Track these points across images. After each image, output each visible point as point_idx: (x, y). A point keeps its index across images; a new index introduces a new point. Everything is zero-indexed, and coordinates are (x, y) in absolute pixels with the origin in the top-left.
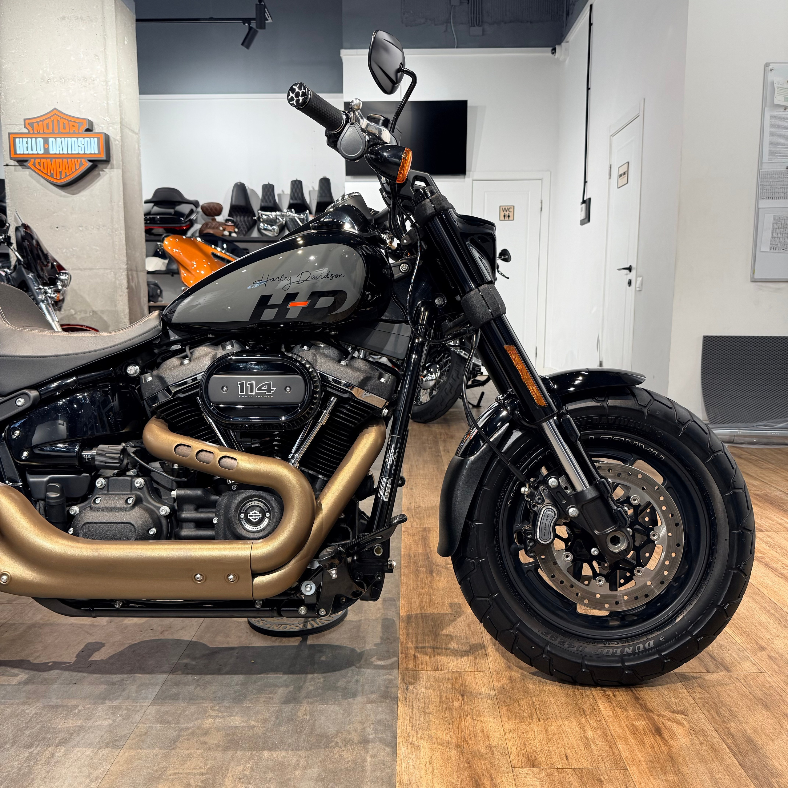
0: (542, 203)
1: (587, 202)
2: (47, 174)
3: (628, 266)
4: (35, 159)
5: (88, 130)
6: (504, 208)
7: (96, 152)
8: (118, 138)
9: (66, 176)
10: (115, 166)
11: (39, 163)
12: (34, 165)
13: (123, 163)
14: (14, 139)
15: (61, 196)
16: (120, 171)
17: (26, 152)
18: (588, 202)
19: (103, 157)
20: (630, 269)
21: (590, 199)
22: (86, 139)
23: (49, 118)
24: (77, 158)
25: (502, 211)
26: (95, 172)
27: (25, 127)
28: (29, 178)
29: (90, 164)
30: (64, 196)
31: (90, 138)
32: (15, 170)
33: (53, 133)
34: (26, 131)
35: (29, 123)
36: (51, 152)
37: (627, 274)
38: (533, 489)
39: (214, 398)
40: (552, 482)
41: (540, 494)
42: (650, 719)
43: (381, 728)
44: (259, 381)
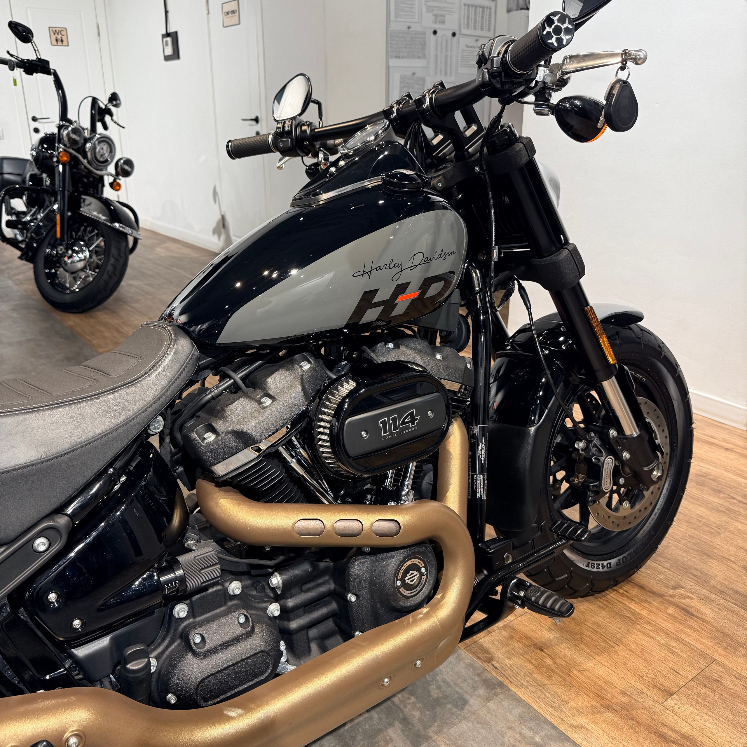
0: (98, 27)
1: (173, 36)
3: (254, 117)
6: (54, 29)
18: (175, 35)
20: (257, 120)
21: (176, 33)
25: (52, 34)
37: (252, 125)
38: (589, 442)
39: (353, 449)
40: (613, 433)
41: (595, 446)
42: (671, 603)
43: (532, 725)
44: (400, 412)
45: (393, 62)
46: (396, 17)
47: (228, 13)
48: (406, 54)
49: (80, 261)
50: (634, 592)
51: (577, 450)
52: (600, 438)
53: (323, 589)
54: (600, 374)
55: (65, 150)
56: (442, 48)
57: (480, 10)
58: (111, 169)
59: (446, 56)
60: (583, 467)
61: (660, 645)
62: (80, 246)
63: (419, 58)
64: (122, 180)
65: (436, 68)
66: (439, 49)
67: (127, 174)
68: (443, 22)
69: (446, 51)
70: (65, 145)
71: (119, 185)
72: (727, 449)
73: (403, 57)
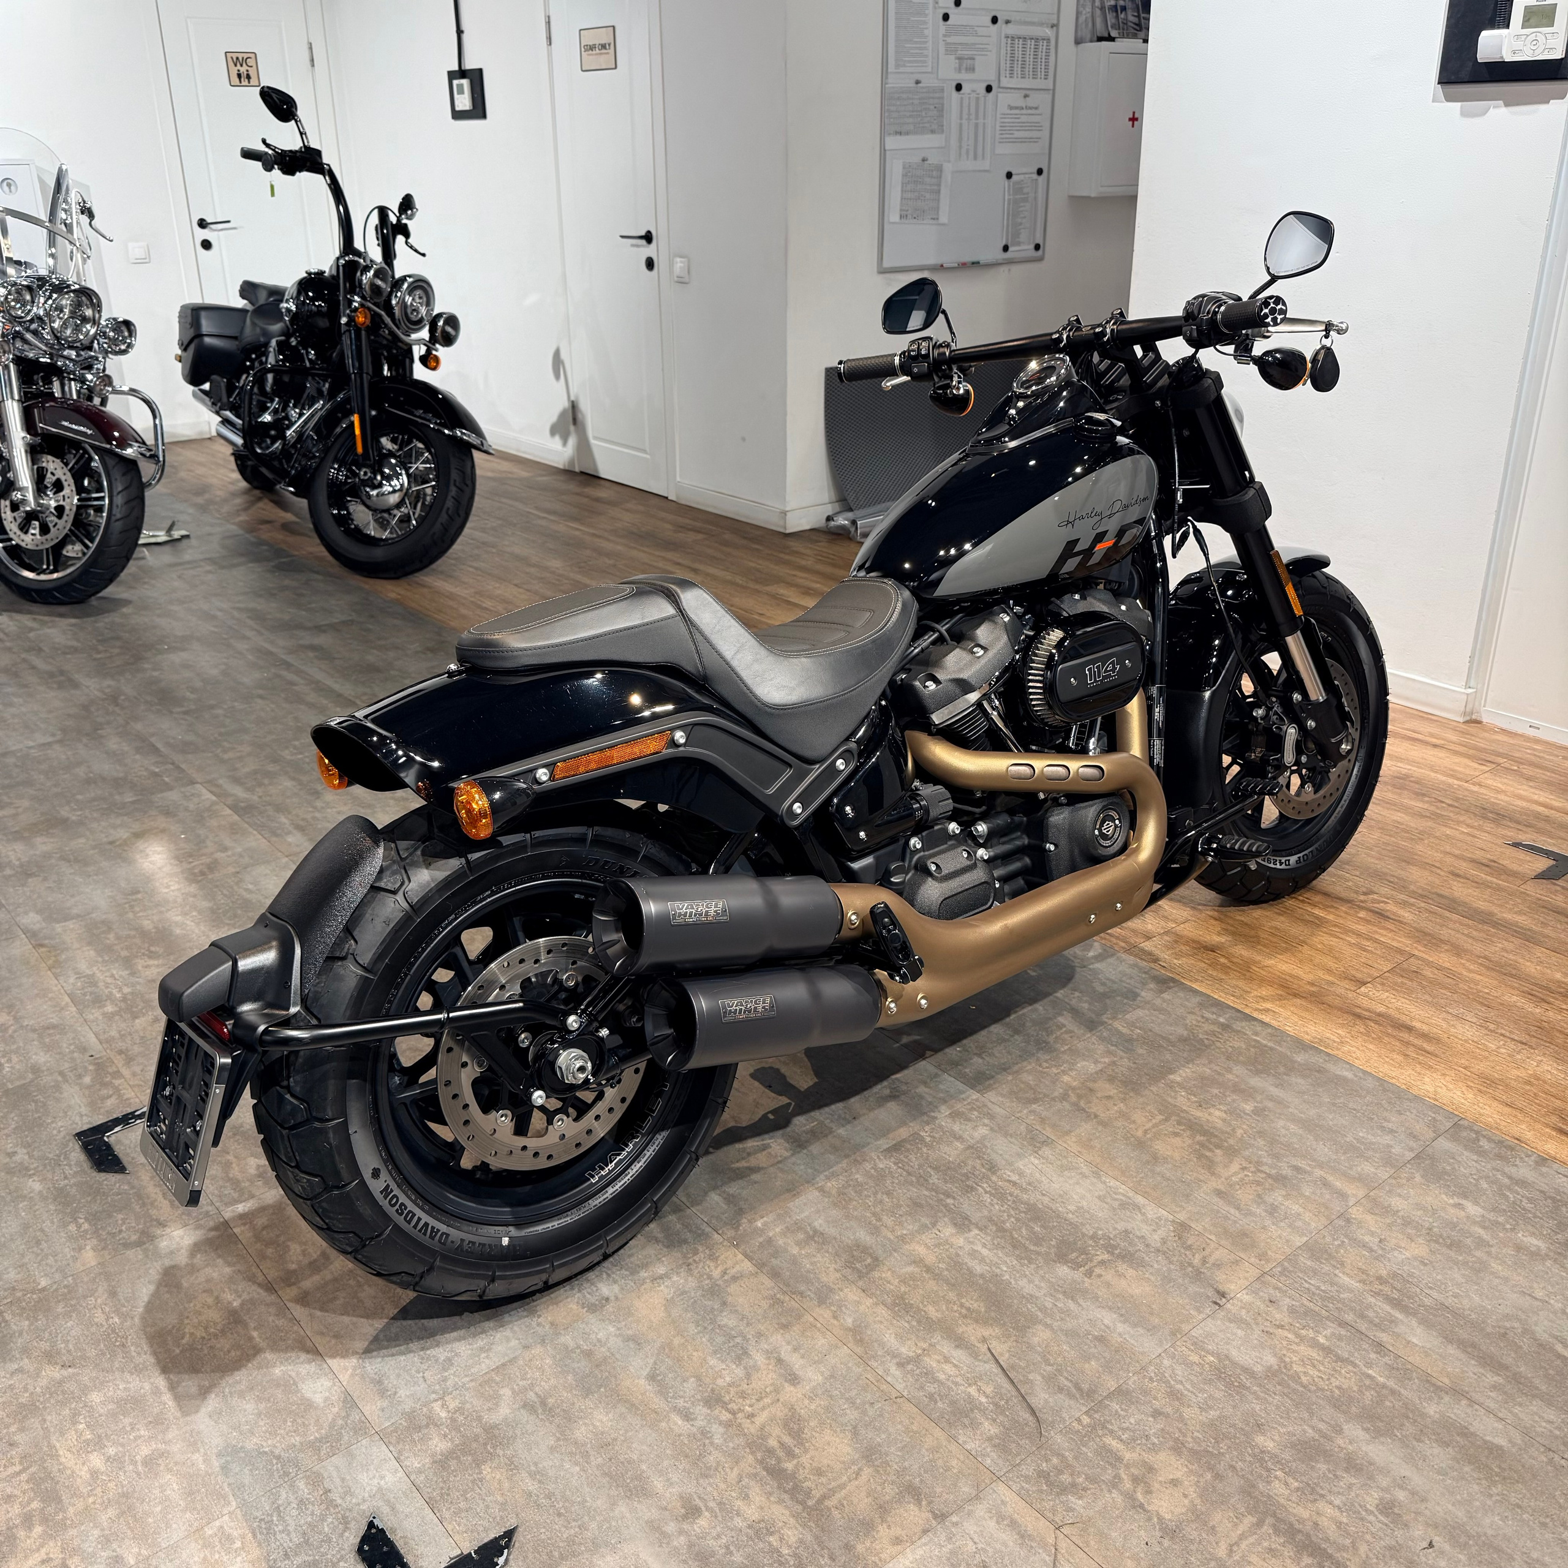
0: (311, 48)
1: (476, 78)
3: (643, 233)
6: (234, 56)
18: (476, 75)
20: (648, 238)
21: (480, 70)
25: (231, 64)
37: (637, 246)
38: (1269, 709)
39: (1064, 696)
40: (1297, 697)
41: (1276, 713)
42: (1362, 908)
43: (1214, 1010)
44: (1104, 660)
45: (891, 142)
46: (897, 66)
47: (592, 48)
48: (911, 127)
49: (394, 491)
50: (1317, 898)
51: (1256, 718)
52: (1282, 704)
53: (1018, 843)
54: (1284, 628)
55: (362, 305)
56: (969, 114)
57: (1031, 44)
58: (424, 334)
59: (977, 125)
60: (1260, 739)
61: (1350, 944)
62: (392, 467)
63: (933, 132)
64: (441, 351)
65: (960, 147)
66: (965, 116)
67: (448, 340)
68: (971, 69)
69: (977, 118)
70: (363, 297)
71: (437, 360)
72: (1435, 746)
73: (907, 133)
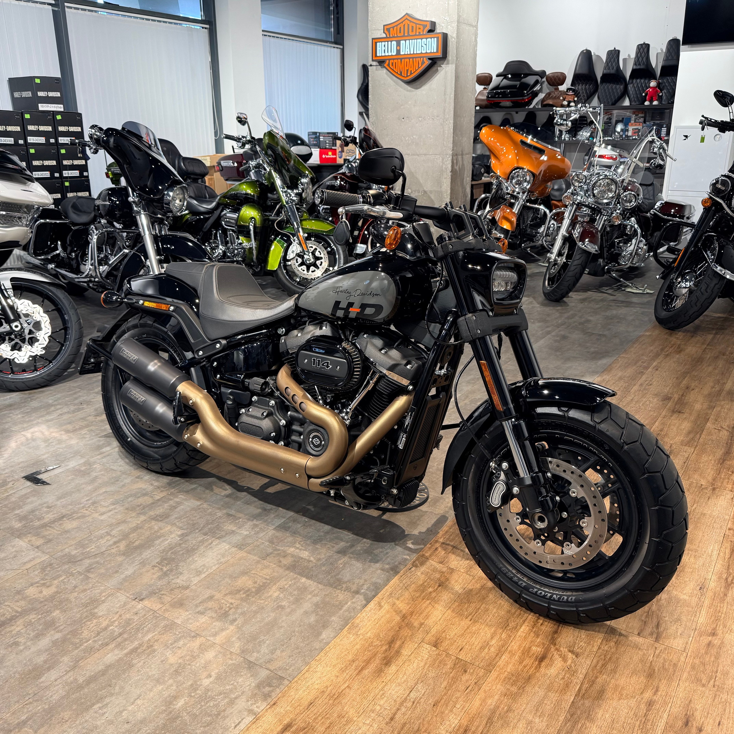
2: (397, 73)
4: (389, 60)
5: (431, 31)
7: (435, 51)
8: (455, 35)
9: (411, 74)
10: (450, 62)
11: (392, 63)
12: (389, 65)
13: (457, 58)
14: (376, 43)
15: (407, 91)
16: (454, 66)
17: (383, 54)
19: (440, 55)
22: (429, 40)
23: (402, 22)
24: (420, 57)
26: (434, 69)
27: (384, 32)
28: (386, 76)
29: (430, 61)
30: (410, 91)
31: (431, 38)
32: (376, 70)
33: (404, 36)
34: (384, 36)
35: (387, 28)
36: (402, 53)
39: (300, 365)
44: (323, 359)
